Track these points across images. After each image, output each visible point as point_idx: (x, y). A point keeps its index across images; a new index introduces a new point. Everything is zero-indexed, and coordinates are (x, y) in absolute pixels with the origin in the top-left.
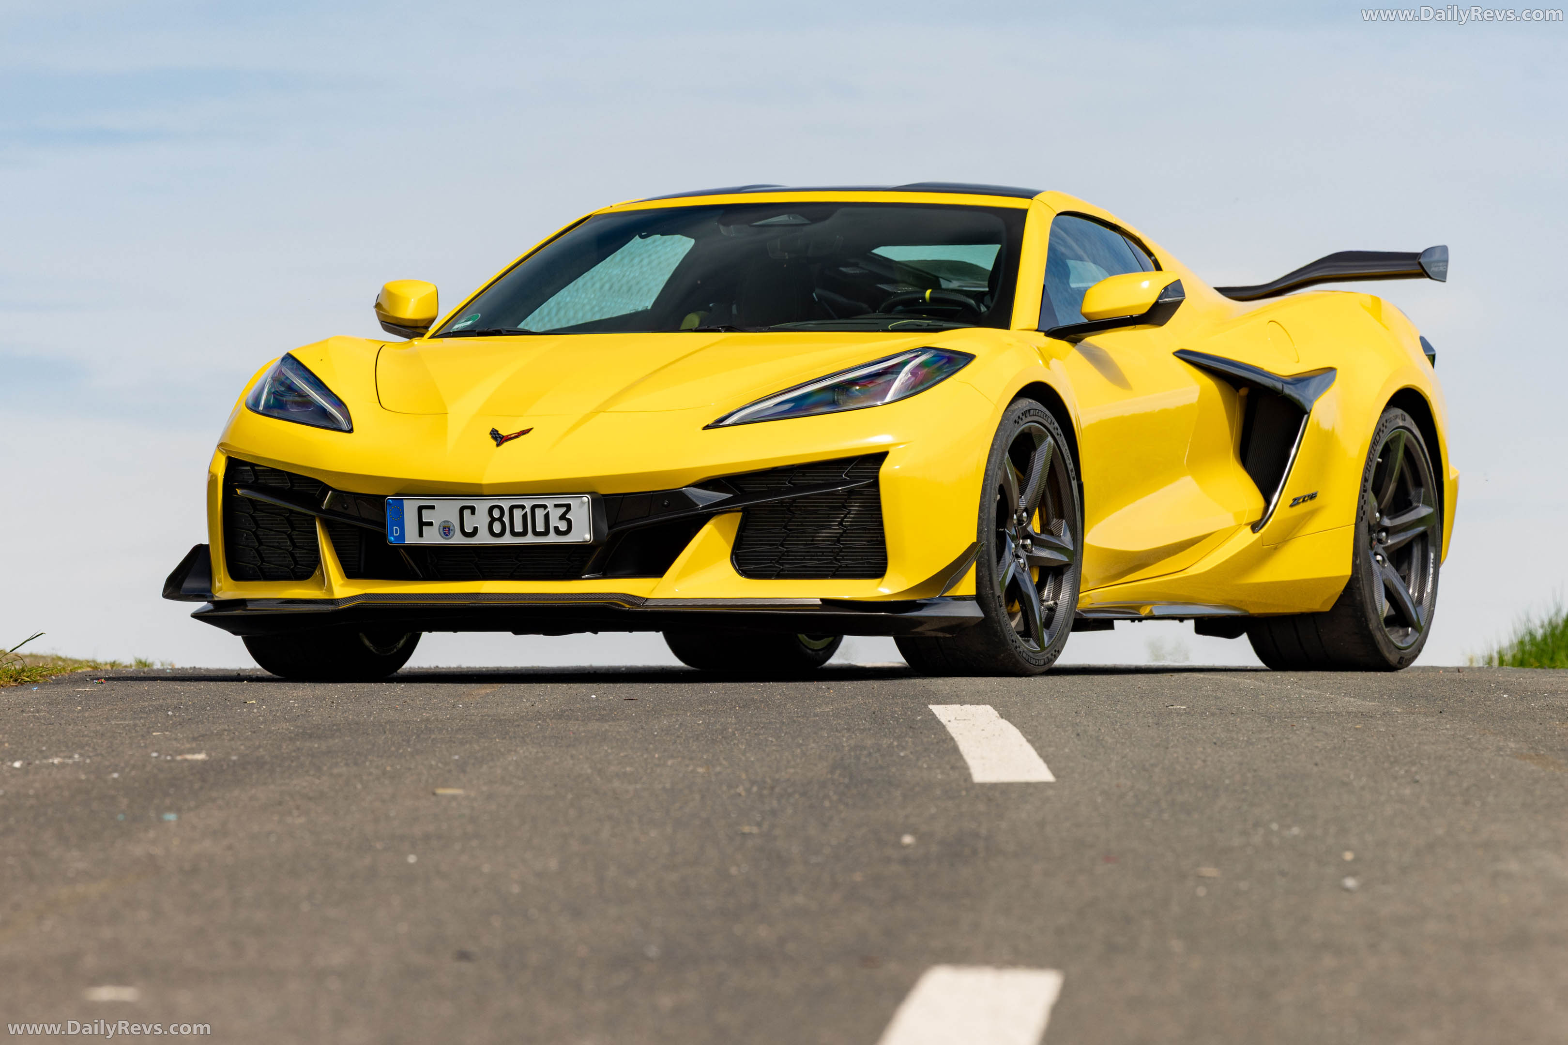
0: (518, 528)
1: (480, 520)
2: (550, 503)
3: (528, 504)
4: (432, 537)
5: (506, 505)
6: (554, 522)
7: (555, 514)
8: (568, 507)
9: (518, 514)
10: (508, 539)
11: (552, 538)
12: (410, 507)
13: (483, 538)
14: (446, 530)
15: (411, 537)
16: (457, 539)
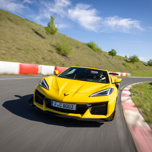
0: (67, 107)
1: (62, 105)
2: (71, 105)
3: (68, 104)
4: (56, 106)
5: (65, 104)
6: (71, 107)
7: (71, 106)
8: (73, 106)
9: (67, 106)
10: (65, 108)
11: (70, 109)
12: (54, 102)
13: (62, 107)
14: (58, 106)
15: (54, 105)
16: (59, 107)
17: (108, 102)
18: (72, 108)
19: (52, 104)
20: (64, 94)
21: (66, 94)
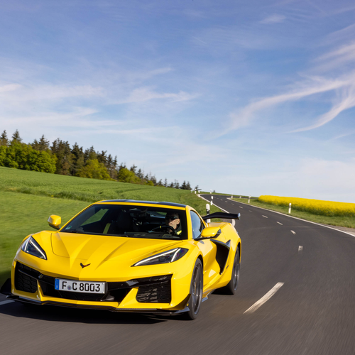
17: (171, 275)
18: (98, 289)
19: (57, 287)
20: (81, 264)
21: (84, 265)
